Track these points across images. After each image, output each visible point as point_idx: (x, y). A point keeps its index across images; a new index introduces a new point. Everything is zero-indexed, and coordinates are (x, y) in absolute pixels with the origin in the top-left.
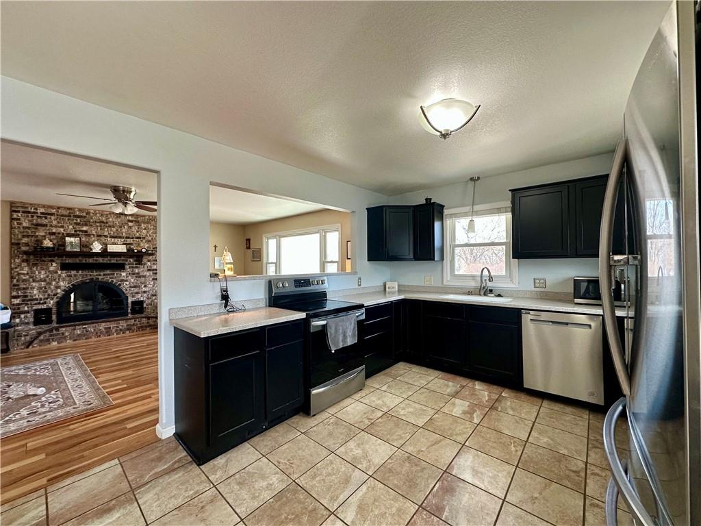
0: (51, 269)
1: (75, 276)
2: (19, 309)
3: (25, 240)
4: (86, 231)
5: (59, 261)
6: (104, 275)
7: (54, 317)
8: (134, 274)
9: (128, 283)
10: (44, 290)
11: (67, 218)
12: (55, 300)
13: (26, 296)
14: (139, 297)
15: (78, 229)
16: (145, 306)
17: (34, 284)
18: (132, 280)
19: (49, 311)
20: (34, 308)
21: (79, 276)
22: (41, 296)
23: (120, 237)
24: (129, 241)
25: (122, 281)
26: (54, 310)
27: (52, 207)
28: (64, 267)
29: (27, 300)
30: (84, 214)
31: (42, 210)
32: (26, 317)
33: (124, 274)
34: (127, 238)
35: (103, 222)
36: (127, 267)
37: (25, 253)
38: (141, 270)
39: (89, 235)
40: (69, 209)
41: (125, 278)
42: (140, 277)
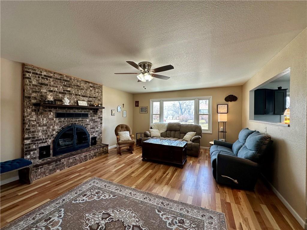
0: (50, 116)
1: (64, 122)
2: (29, 147)
3: (34, 95)
4: (69, 91)
5: (54, 112)
6: (79, 121)
7: (51, 152)
8: (92, 120)
9: (89, 126)
10: (45, 132)
11: (59, 81)
12: (52, 139)
13: (34, 138)
14: (95, 134)
15: (65, 89)
16: (97, 140)
17: (39, 128)
18: (92, 124)
19: (48, 147)
20: (40, 146)
21: (66, 122)
22: (44, 137)
23: (86, 97)
24: (91, 99)
25: (87, 124)
26: (51, 146)
27: (51, 72)
28: (58, 116)
29: (35, 140)
30: (69, 79)
31: (44, 73)
32: (34, 153)
33: (88, 120)
34: (90, 97)
35: (78, 86)
36: (89, 116)
37: (35, 105)
38: (96, 118)
39: (71, 94)
40: (60, 75)
42: (95, 122)
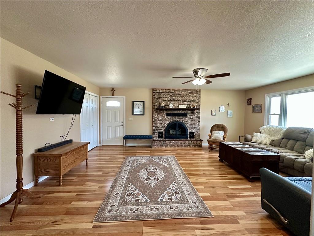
0: (163, 115)
1: (170, 119)
2: (154, 131)
3: (156, 104)
4: (174, 99)
5: (165, 112)
6: (180, 119)
7: (164, 135)
8: (190, 119)
9: (188, 123)
10: (161, 124)
11: (168, 94)
12: (164, 129)
13: (156, 126)
14: (192, 130)
15: (171, 98)
16: (194, 135)
17: (158, 121)
18: (190, 122)
19: (162, 132)
20: (158, 131)
21: (172, 119)
22: (160, 127)
23: (186, 101)
24: (189, 103)
25: (186, 122)
26: (164, 133)
27: (164, 90)
28: (168, 115)
29: (157, 128)
30: (174, 91)
31: (161, 91)
32: (156, 134)
33: (187, 119)
34: (189, 101)
35: (180, 94)
36: (188, 115)
37: (157, 109)
38: (194, 117)
39: (175, 101)
40: (169, 90)
41: (187, 121)
42: (193, 120)
